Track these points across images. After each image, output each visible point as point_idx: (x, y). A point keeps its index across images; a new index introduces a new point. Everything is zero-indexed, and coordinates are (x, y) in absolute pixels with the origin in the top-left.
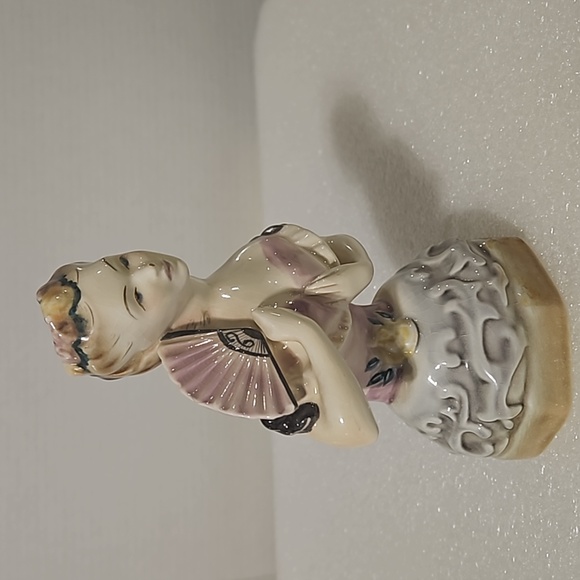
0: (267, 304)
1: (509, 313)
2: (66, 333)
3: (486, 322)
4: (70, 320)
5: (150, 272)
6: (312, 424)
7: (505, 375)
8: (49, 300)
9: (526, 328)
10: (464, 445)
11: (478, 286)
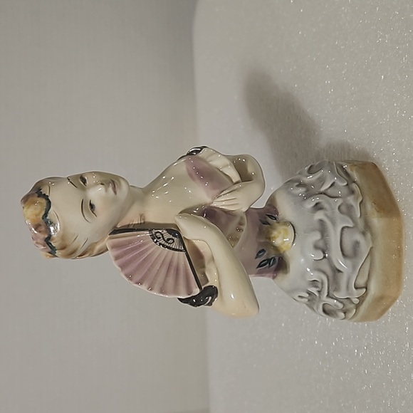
0: (187, 212)
1: (361, 223)
2: (40, 232)
3: (343, 229)
4: (42, 222)
7: (354, 267)
8: (28, 208)
9: (372, 234)
11: (340, 201)
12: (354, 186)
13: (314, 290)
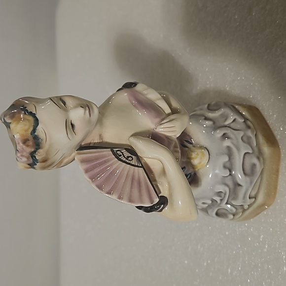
0: (135, 135)
1: (256, 149)
2: (28, 146)
3: (245, 154)
4: (31, 138)
5: (81, 111)
6: (163, 208)
7: (251, 183)
9: (264, 159)
10: (217, 214)
11: (242, 134)
12: (249, 123)
13: (218, 199)
